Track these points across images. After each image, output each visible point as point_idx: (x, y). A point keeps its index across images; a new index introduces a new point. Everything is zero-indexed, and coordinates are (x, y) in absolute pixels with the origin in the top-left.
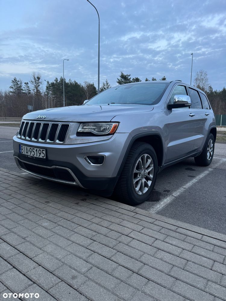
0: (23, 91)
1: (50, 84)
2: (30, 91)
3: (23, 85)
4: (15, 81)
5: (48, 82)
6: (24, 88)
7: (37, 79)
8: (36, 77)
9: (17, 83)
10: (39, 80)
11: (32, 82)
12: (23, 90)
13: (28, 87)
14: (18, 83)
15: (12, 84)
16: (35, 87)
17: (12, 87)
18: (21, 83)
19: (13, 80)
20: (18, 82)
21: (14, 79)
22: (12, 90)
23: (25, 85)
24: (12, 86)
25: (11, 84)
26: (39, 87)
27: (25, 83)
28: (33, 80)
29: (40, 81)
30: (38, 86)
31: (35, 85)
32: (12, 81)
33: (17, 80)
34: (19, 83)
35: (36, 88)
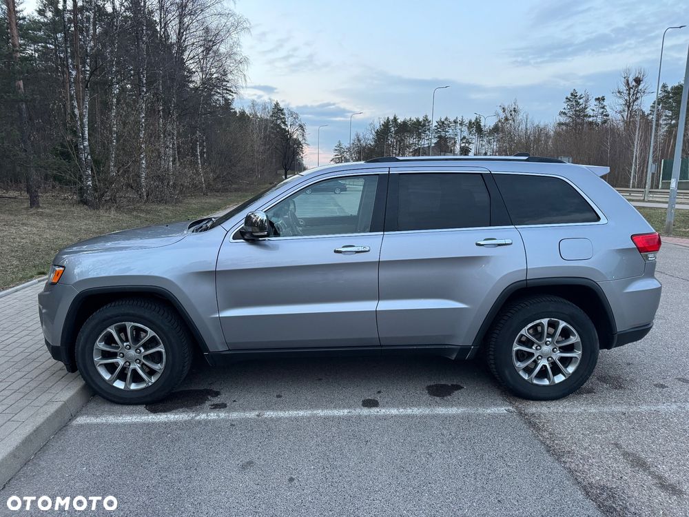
0: (591, 119)
1: (669, 93)
2: (607, 115)
3: (593, 104)
4: (574, 98)
5: (664, 86)
6: (594, 110)
7: (634, 83)
8: (631, 79)
9: (576, 101)
10: (639, 84)
11: (619, 92)
12: (590, 116)
13: (603, 108)
14: (579, 101)
15: (565, 105)
16: (626, 104)
17: (565, 113)
18: (587, 101)
19: (569, 96)
20: (580, 99)
21: (572, 94)
22: (563, 119)
23: (597, 103)
24: (564, 111)
25: (563, 106)
26: (636, 103)
27: (598, 99)
28: (624, 88)
29: (640, 87)
30: (634, 101)
31: (626, 100)
32: (567, 98)
33: (579, 94)
34: (581, 101)
35: (629, 107)
